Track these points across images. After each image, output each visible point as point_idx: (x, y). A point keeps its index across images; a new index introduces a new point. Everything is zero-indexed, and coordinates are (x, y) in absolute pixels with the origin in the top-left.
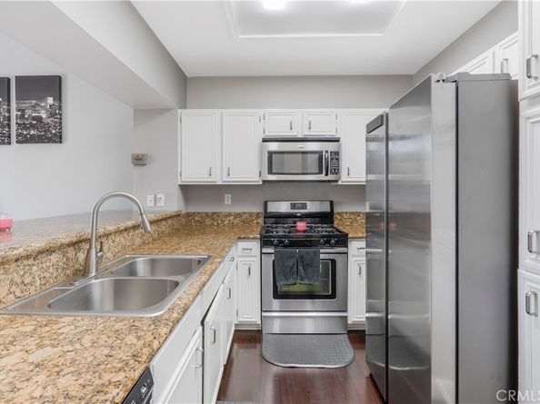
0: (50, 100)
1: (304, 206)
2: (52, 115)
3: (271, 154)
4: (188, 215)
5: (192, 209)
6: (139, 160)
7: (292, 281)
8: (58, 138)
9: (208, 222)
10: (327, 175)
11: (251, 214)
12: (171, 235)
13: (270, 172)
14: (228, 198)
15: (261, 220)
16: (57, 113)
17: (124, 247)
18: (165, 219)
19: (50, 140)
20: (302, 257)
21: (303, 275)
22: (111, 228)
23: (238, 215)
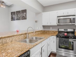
0: (25, 13)
1: (67, 30)
2: (25, 15)
3: (59, 19)
4: (44, 31)
5: (45, 30)
6: (36, 22)
7: (62, 45)
8: (26, 19)
9: (47, 32)
10: (72, 23)
11: (55, 31)
12: (40, 34)
13: (59, 23)
14: (51, 28)
15: (57, 32)
16: (26, 15)
17: (32, 35)
18: (40, 31)
19: (25, 19)
20: (65, 40)
21: (65, 44)
22: (30, 32)
23: (53, 31)
